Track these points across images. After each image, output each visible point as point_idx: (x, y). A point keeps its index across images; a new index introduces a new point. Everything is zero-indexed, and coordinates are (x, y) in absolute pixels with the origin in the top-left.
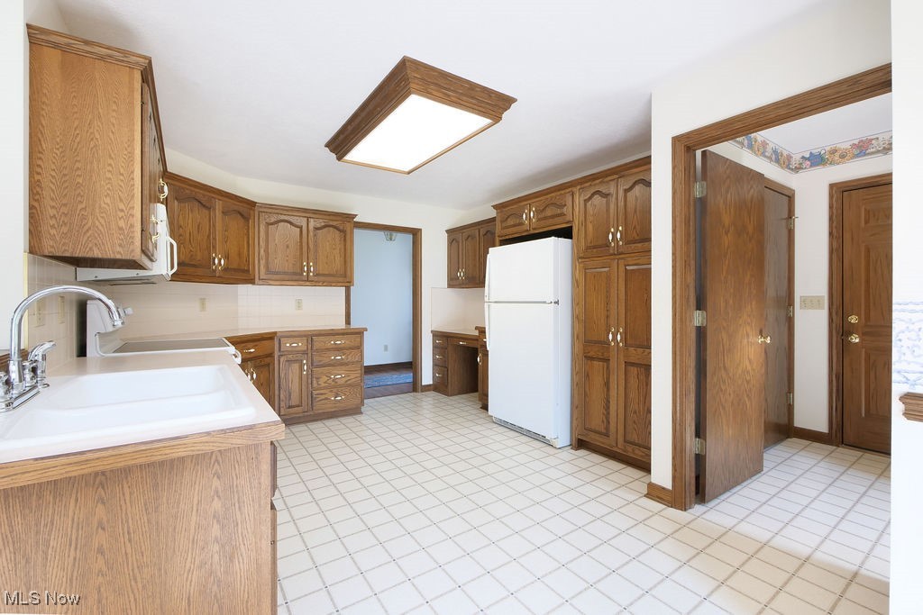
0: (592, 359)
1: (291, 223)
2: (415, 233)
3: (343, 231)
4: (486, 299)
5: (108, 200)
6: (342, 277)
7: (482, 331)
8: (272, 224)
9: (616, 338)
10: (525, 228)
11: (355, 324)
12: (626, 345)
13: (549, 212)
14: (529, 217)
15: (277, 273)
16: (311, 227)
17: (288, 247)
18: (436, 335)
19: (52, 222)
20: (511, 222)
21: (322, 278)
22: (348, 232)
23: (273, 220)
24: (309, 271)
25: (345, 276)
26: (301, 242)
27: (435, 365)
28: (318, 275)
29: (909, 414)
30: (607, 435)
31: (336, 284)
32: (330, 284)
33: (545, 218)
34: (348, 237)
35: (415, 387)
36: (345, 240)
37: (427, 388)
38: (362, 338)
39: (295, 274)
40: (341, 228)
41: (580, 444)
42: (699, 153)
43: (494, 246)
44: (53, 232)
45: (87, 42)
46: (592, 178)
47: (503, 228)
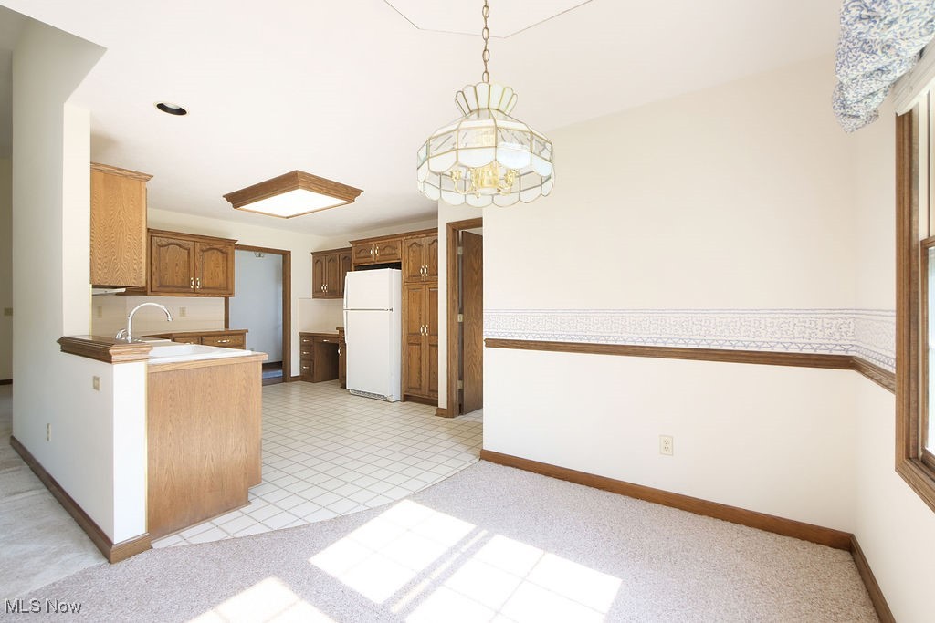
0: (412, 344)
1: (180, 246)
2: (285, 255)
3: (225, 253)
4: (345, 308)
5: (128, 254)
6: (224, 290)
7: (342, 331)
8: (162, 246)
9: (424, 330)
10: (372, 259)
11: (232, 327)
12: (430, 335)
13: (387, 251)
14: (375, 253)
15: (168, 286)
16: (198, 250)
17: (177, 265)
18: (303, 336)
19: (99, 266)
20: (362, 254)
21: (207, 291)
22: (230, 252)
23: (164, 243)
24: (196, 284)
25: (227, 289)
26: (189, 261)
27: (302, 360)
28: (203, 288)
29: (486, 346)
30: (420, 389)
31: (219, 295)
32: (213, 295)
33: (384, 255)
34: (230, 259)
35: (285, 378)
36: (227, 260)
37: (296, 379)
38: (244, 337)
39: (182, 287)
40: (224, 250)
41: (407, 398)
42: (460, 232)
43: (351, 271)
44: (100, 272)
45: (119, 169)
46: (412, 234)
47: (357, 258)
